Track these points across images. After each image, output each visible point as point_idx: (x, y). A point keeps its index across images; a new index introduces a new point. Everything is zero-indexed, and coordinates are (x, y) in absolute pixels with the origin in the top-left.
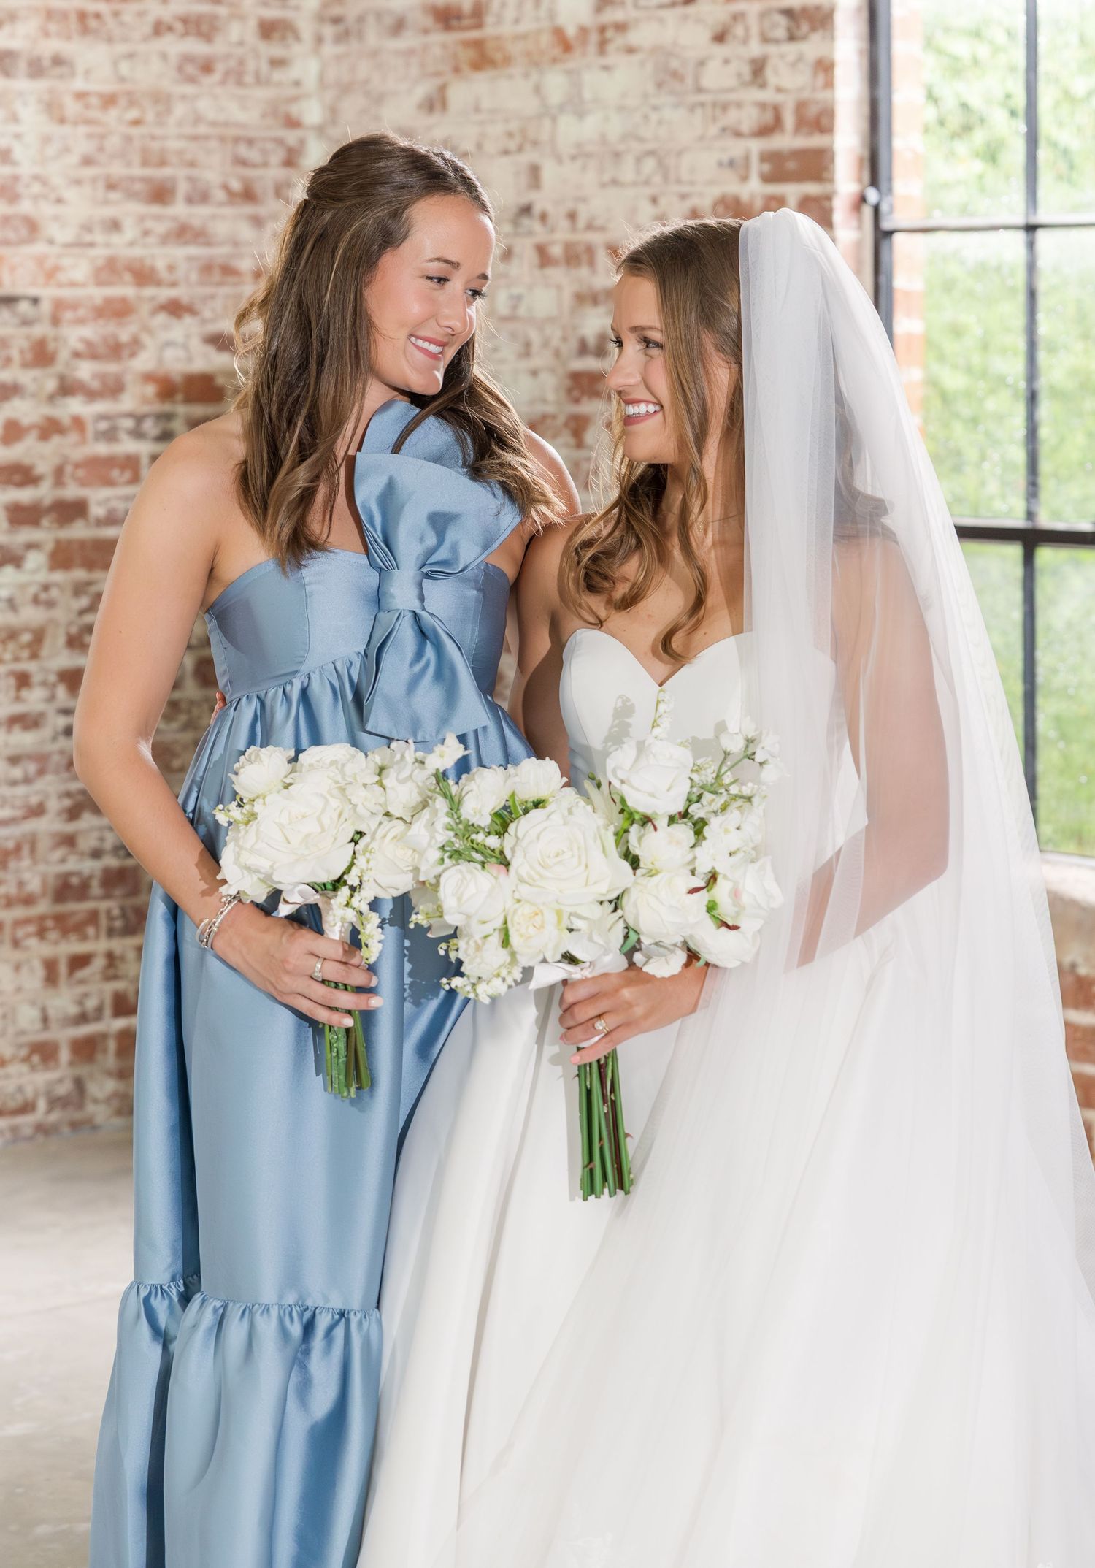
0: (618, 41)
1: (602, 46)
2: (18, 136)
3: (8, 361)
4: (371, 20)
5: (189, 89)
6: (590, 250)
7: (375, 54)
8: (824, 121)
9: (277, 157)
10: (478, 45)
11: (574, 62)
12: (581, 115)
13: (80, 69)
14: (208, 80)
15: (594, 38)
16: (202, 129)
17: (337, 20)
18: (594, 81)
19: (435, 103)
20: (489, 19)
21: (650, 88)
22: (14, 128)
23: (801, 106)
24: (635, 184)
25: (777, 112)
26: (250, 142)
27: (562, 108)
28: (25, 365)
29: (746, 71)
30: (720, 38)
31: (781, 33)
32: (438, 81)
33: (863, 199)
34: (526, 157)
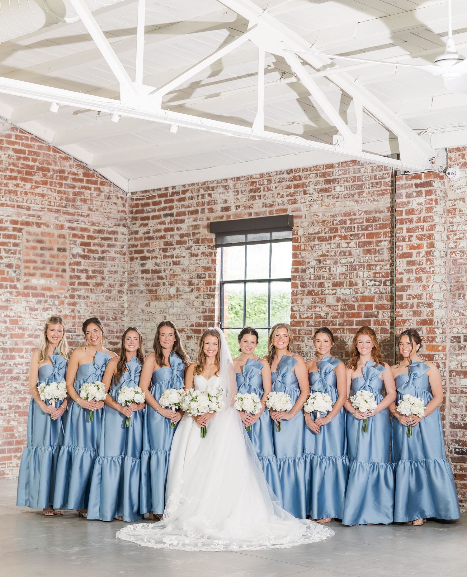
0: (180, 297)
1: (177, 298)
4: (137, 291)
5: (107, 301)
7: (137, 296)
8: (213, 311)
9: (120, 313)
10: (156, 296)
11: (172, 300)
12: (174, 308)
13: (91, 298)
14: (110, 300)
15: (176, 296)
16: (109, 308)
17: (130, 290)
18: (176, 303)
19: (148, 305)
20: (158, 292)
21: (185, 305)
22: (80, 308)
23: (209, 309)
25: (206, 309)
26: (116, 310)
27: (170, 307)
29: (201, 303)
30: (197, 298)
31: (206, 298)
32: (149, 302)
33: (219, 323)
34: (164, 315)
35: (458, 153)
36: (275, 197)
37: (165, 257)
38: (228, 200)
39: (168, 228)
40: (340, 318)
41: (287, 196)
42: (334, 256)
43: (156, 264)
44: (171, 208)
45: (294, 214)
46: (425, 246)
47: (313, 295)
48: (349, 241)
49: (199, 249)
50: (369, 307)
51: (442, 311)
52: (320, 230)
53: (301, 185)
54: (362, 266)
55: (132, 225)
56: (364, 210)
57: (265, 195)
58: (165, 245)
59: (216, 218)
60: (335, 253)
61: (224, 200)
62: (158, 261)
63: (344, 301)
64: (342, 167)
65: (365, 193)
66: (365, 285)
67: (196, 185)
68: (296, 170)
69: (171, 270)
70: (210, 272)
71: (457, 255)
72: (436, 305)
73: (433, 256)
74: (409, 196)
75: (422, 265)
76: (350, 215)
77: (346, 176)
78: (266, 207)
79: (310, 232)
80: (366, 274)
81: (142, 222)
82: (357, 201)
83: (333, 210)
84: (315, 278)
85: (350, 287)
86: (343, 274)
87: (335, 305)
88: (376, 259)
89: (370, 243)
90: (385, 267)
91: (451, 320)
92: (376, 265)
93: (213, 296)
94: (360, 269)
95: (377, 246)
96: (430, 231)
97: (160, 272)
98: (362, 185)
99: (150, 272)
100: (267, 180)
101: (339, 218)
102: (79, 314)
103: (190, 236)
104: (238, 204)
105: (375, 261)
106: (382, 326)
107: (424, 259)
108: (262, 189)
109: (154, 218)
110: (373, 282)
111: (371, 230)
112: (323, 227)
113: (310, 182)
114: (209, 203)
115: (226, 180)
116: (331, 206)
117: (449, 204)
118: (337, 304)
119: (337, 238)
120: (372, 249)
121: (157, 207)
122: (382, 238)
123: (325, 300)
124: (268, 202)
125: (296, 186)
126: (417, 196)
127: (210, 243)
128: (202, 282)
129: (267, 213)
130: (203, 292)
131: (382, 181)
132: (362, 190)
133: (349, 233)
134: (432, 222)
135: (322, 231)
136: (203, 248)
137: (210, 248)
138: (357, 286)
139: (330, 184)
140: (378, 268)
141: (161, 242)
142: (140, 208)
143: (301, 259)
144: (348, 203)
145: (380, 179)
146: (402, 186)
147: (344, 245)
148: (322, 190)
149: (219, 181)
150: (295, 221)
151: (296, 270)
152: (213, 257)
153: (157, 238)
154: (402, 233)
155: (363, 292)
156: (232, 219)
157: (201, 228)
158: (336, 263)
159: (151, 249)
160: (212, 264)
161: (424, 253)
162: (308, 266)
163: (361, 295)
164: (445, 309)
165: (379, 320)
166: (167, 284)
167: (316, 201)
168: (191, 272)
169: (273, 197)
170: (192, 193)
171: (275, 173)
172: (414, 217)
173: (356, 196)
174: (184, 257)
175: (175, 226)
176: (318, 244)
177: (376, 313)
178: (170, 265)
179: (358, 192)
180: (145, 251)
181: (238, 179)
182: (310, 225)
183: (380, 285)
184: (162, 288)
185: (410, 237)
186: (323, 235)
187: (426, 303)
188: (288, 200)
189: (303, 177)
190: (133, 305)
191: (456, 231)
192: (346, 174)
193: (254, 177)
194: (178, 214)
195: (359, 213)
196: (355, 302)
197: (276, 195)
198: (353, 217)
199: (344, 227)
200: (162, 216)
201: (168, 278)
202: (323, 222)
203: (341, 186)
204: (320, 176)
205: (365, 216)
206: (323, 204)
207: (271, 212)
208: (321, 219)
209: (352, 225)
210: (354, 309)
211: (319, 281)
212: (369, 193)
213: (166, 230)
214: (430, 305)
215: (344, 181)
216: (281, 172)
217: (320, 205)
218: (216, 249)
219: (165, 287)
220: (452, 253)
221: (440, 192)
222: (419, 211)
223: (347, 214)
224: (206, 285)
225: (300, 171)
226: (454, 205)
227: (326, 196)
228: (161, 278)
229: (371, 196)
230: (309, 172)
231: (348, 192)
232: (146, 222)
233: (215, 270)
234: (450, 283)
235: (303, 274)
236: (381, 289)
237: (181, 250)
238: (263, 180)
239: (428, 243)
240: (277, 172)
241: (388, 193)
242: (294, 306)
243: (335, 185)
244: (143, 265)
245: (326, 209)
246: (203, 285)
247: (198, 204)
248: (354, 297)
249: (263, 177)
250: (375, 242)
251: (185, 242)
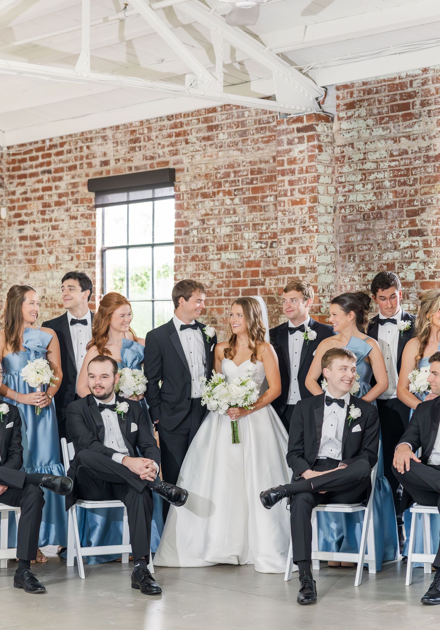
0: (60, 267)
1: (57, 267)
4: (15, 261)
6: (55, 305)
7: (16, 267)
10: (35, 266)
11: (52, 270)
12: (53, 280)
15: (55, 266)
17: (9, 260)
18: (55, 274)
19: (27, 277)
20: (37, 262)
27: (50, 279)
30: (77, 267)
31: (87, 267)
32: (28, 273)
34: (43, 288)
35: (346, 91)
36: (156, 147)
37: (44, 220)
38: (107, 152)
39: (46, 187)
40: (225, 287)
41: (168, 146)
42: (218, 215)
43: (34, 229)
44: (49, 164)
45: (176, 167)
46: (308, 200)
47: (196, 261)
48: (233, 197)
49: (78, 210)
50: (255, 274)
51: (330, 277)
52: (203, 185)
53: (182, 133)
54: (247, 226)
55: (9, 185)
56: (248, 160)
57: (145, 146)
58: (43, 207)
59: (95, 174)
60: (219, 212)
61: (103, 153)
62: (37, 225)
63: (229, 267)
64: (225, 110)
65: (249, 140)
66: (250, 249)
67: (74, 136)
68: (177, 116)
69: (50, 235)
70: (90, 237)
71: (347, 210)
72: (321, 269)
73: (317, 212)
74: (290, 142)
75: (305, 223)
76: (233, 167)
77: (229, 121)
78: (146, 159)
79: (193, 188)
80: (252, 235)
81: (18, 181)
82: (241, 150)
83: (216, 161)
84: (199, 242)
85: (235, 251)
86: (227, 235)
87: (220, 273)
88: (262, 217)
89: (255, 198)
90: (271, 227)
91: (341, 287)
92: (262, 225)
93: (94, 265)
94: (246, 229)
95: (262, 201)
96: (313, 183)
97: (37, 238)
98: (246, 131)
99: (29, 238)
100: (147, 128)
101: (223, 171)
103: (68, 195)
104: (117, 157)
105: (261, 220)
106: (269, 296)
107: (307, 216)
108: (142, 139)
109: (32, 175)
110: (259, 245)
111: (256, 184)
112: (206, 181)
113: (191, 130)
114: (87, 157)
115: (104, 129)
116: (215, 157)
117: (338, 150)
118: (221, 270)
119: (221, 194)
120: (258, 206)
121: (34, 163)
122: (268, 193)
123: (210, 267)
124: (149, 153)
125: (178, 135)
126: (299, 143)
127: (90, 203)
128: (82, 248)
129: (148, 167)
130: (84, 260)
131: (267, 125)
132: (246, 137)
133: (233, 188)
134: (315, 172)
135: (205, 186)
136: (83, 209)
137: (90, 210)
138: (242, 249)
139: (213, 131)
140: (264, 228)
141: (39, 203)
142: (17, 165)
143: (184, 220)
144: (231, 153)
145: (264, 124)
146: (283, 131)
147: (228, 202)
148: (204, 139)
149: (98, 131)
150: (177, 175)
151: (178, 233)
152: (93, 220)
153: (35, 198)
154: (284, 185)
155: (248, 256)
156: (112, 174)
157: (80, 186)
158: (220, 223)
159: (29, 212)
160: (92, 227)
161: (307, 209)
162: (191, 227)
163: (247, 259)
164: (334, 274)
165: (266, 289)
166: (46, 251)
167: (198, 151)
168: (70, 237)
169: (154, 147)
170: (70, 146)
171: (156, 120)
172: (296, 167)
173: (240, 144)
174: (63, 220)
175: (53, 184)
176: (201, 202)
177: (263, 280)
178: (48, 230)
179: (242, 140)
180: (23, 214)
181: (117, 127)
182: (193, 180)
183: (266, 248)
184: (40, 258)
185: (292, 190)
186: (206, 190)
187: (310, 267)
188: (170, 151)
189: (185, 123)
190: (11, 277)
191: (345, 182)
192: (229, 119)
193: (134, 125)
194: (57, 171)
195: (244, 164)
196: (241, 268)
197: (156, 145)
198: (237, 169)
199: (227, 181)
200: (40, 173)
201: (47, 244)
202: (206, 175)
203: (224, 133)
204: (202, 122)
205: (249, 168)
206: (206, 155)
207: (152, 165)
208: (204, 171)
209: (237, 178)
210: (240, 277)
211: (203, 245)
212: (254, 140)
213: (45, 189)
214: (313, 270)
215: (228, 127)
216: (161, 119)
217: (203, 156)
218: (95, 210)
219: (44, 255)
220: (341, 208)
221: (325, 137)
222: (300, 160)
223: (230, 166)
224: (86, 252)
225: (181, 117)
226: (343, 152)
227: (208, 144)
228: (39, 245)
229: (256, 144)
230: (190, 118)
231: (231, 140)
232: (23, 180)
233: (95, 235)
234: (340, 244)
235: (186, 236)
236: (268, 252)
237: (59, 212)
238: (143, 128)
239: (311, 197)
240: (157, 118)
241: (273, 140)
242: (177, 274)
243: (217, 132)
244: (21, 230)
245: (209, 160)
246: (83, 252)
247: (76, 159)
248: (239, 262)
249: (142, 125)
250: (261, 198)
251: (63, 203)
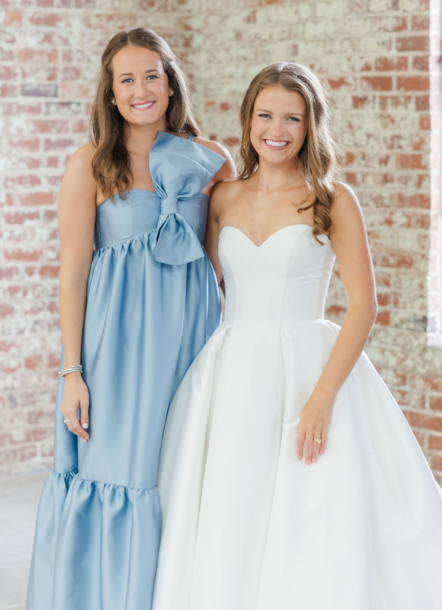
2: (71, 33)
3: (67, 130)
5: (144, 13)
8: (425, 25)
9: (181, 42)
12: (316, 23)
13: (98, 4)
14: (152, 9)
18: (322, 9)
19: (251, 19)
21: (347, 11)
23: (415, 18)
24: (340, 52)
25: (404, 20)
26: (170, 36)
27: (307, 20)
28: (75, 132)
29: (390, 3)
32: (252, 9)
34: (291, 42)
102: (66, 48)
190: (213, 21)
